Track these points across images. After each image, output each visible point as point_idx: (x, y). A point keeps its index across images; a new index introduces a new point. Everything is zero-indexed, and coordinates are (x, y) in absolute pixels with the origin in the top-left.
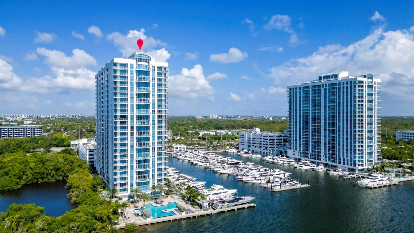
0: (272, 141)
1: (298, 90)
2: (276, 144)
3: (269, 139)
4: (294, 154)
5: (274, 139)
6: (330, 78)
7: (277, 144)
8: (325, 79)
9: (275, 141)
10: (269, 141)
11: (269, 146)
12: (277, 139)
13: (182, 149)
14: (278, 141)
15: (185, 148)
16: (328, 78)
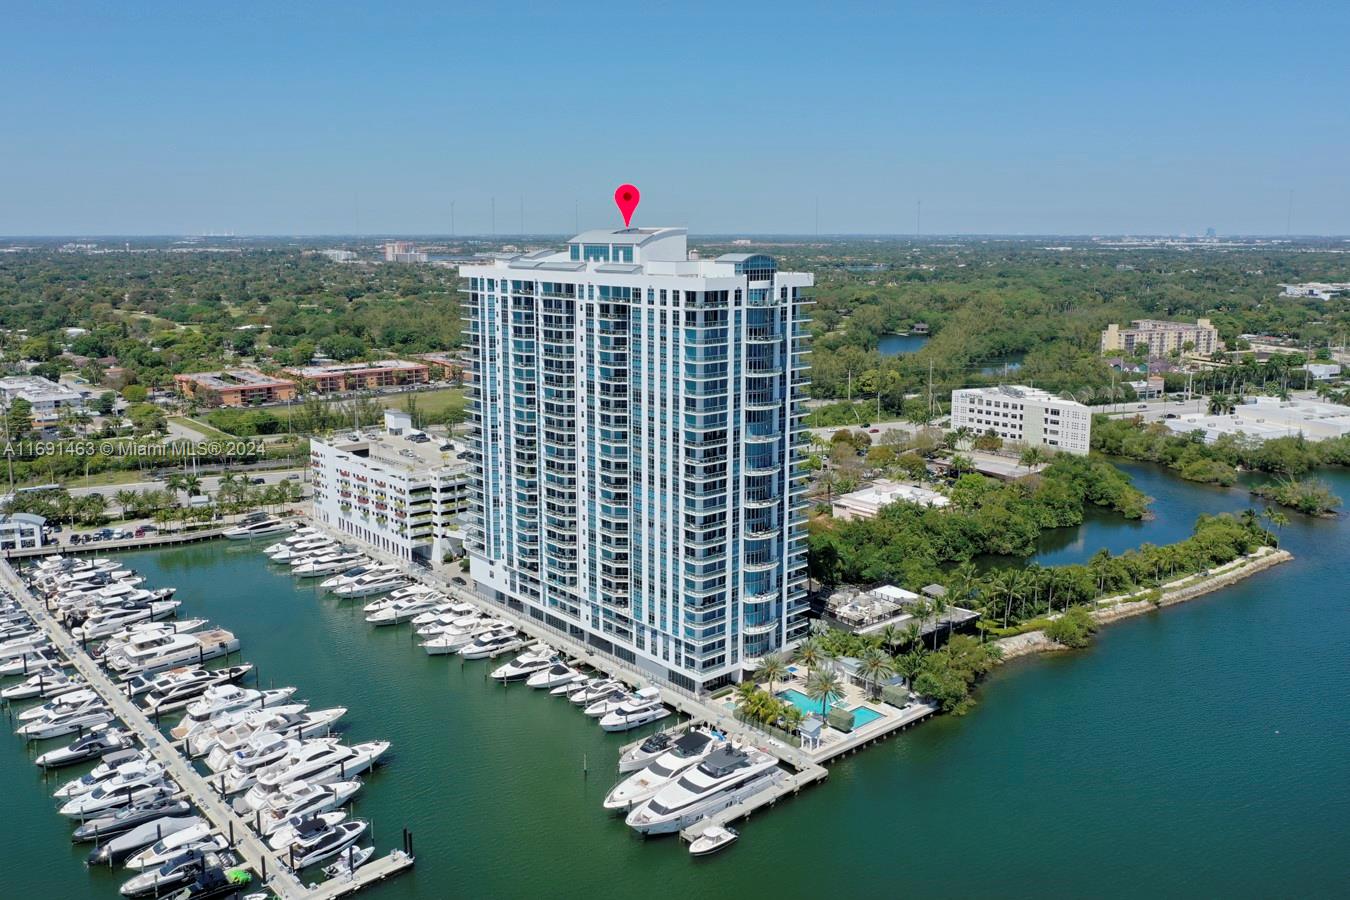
0: (421, 497)
1: (498, 293)
2: (438, 508)
3: (407, 492)
4: (492, 576)
5: (435, 490)
6: (608, 259)
7: (443, 508)
8: (592, 259)
9: (437, 496)
10: (409, 498)
11: (410, 521)
12: (444, 490)
13: (17, 538)
14: (449, 495)
15: (32, 534)
16: (601, 259)
